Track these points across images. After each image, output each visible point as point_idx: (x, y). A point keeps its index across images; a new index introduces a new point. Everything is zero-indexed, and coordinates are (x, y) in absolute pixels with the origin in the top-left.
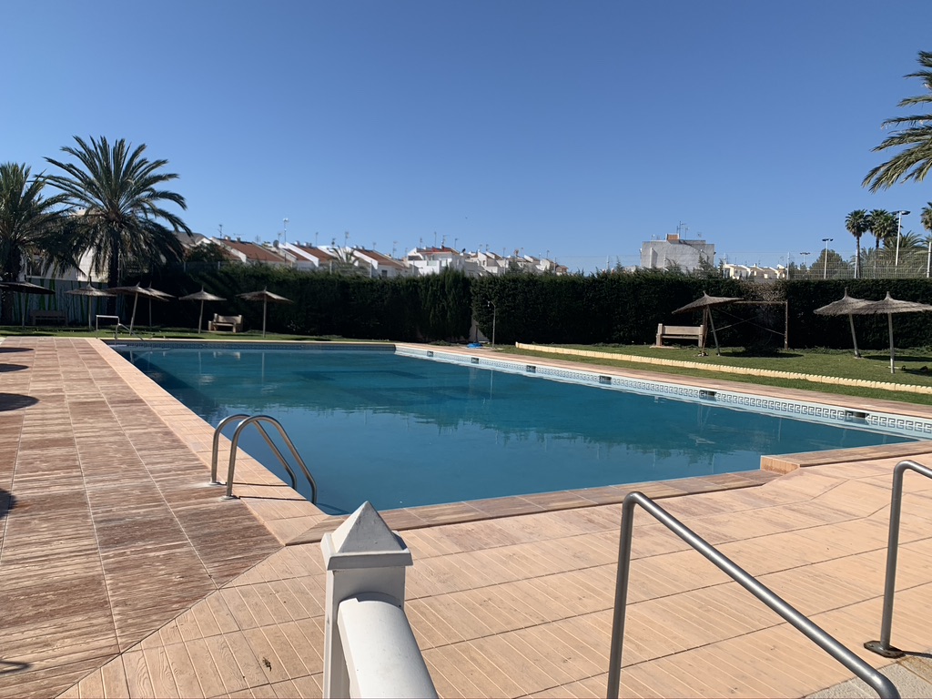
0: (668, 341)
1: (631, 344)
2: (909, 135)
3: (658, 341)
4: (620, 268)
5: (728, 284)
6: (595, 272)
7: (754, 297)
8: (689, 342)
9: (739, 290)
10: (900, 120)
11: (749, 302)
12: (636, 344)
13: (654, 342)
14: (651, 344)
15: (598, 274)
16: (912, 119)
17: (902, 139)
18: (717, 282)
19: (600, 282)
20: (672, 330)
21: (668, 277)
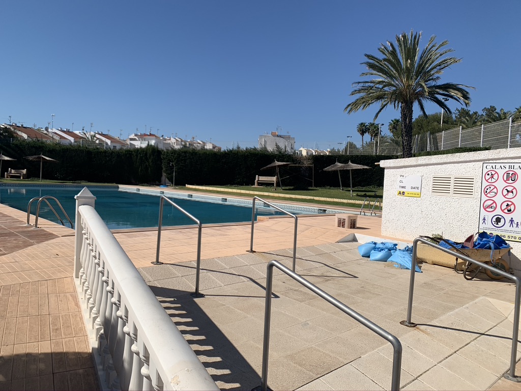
0: (260, 184)
1: (243, 185)
2: (362, 89)
3: (256, 183)
4: (238, 148)
5: (288, 157)
6: (226, 149)
7: (299, 163)
8: (269, 184)
9: (293, 160)
10: (359, 83)
11: (297, 165)
12: (245, 185)
13: (254, 184)
14: (253, 185)
15: (227, 150)
16: (364, 82)
17: (359, 91)
18: (283, 155)
19: (229, 154)
20: (263, 179)
21: (260, 152)
